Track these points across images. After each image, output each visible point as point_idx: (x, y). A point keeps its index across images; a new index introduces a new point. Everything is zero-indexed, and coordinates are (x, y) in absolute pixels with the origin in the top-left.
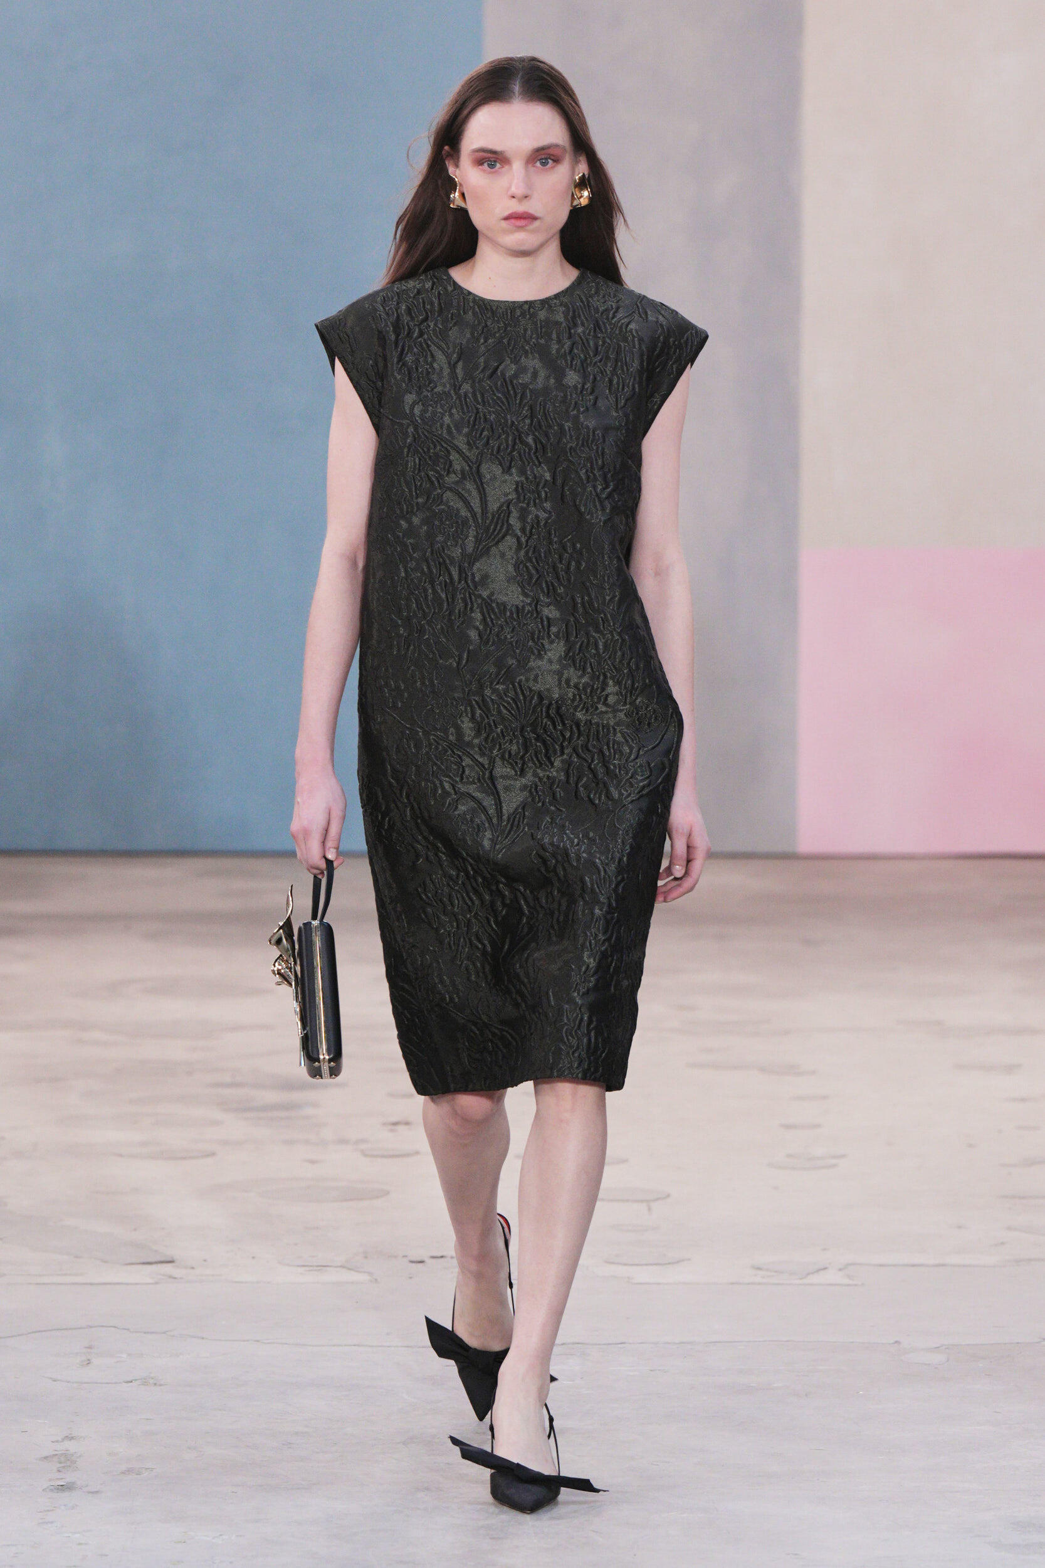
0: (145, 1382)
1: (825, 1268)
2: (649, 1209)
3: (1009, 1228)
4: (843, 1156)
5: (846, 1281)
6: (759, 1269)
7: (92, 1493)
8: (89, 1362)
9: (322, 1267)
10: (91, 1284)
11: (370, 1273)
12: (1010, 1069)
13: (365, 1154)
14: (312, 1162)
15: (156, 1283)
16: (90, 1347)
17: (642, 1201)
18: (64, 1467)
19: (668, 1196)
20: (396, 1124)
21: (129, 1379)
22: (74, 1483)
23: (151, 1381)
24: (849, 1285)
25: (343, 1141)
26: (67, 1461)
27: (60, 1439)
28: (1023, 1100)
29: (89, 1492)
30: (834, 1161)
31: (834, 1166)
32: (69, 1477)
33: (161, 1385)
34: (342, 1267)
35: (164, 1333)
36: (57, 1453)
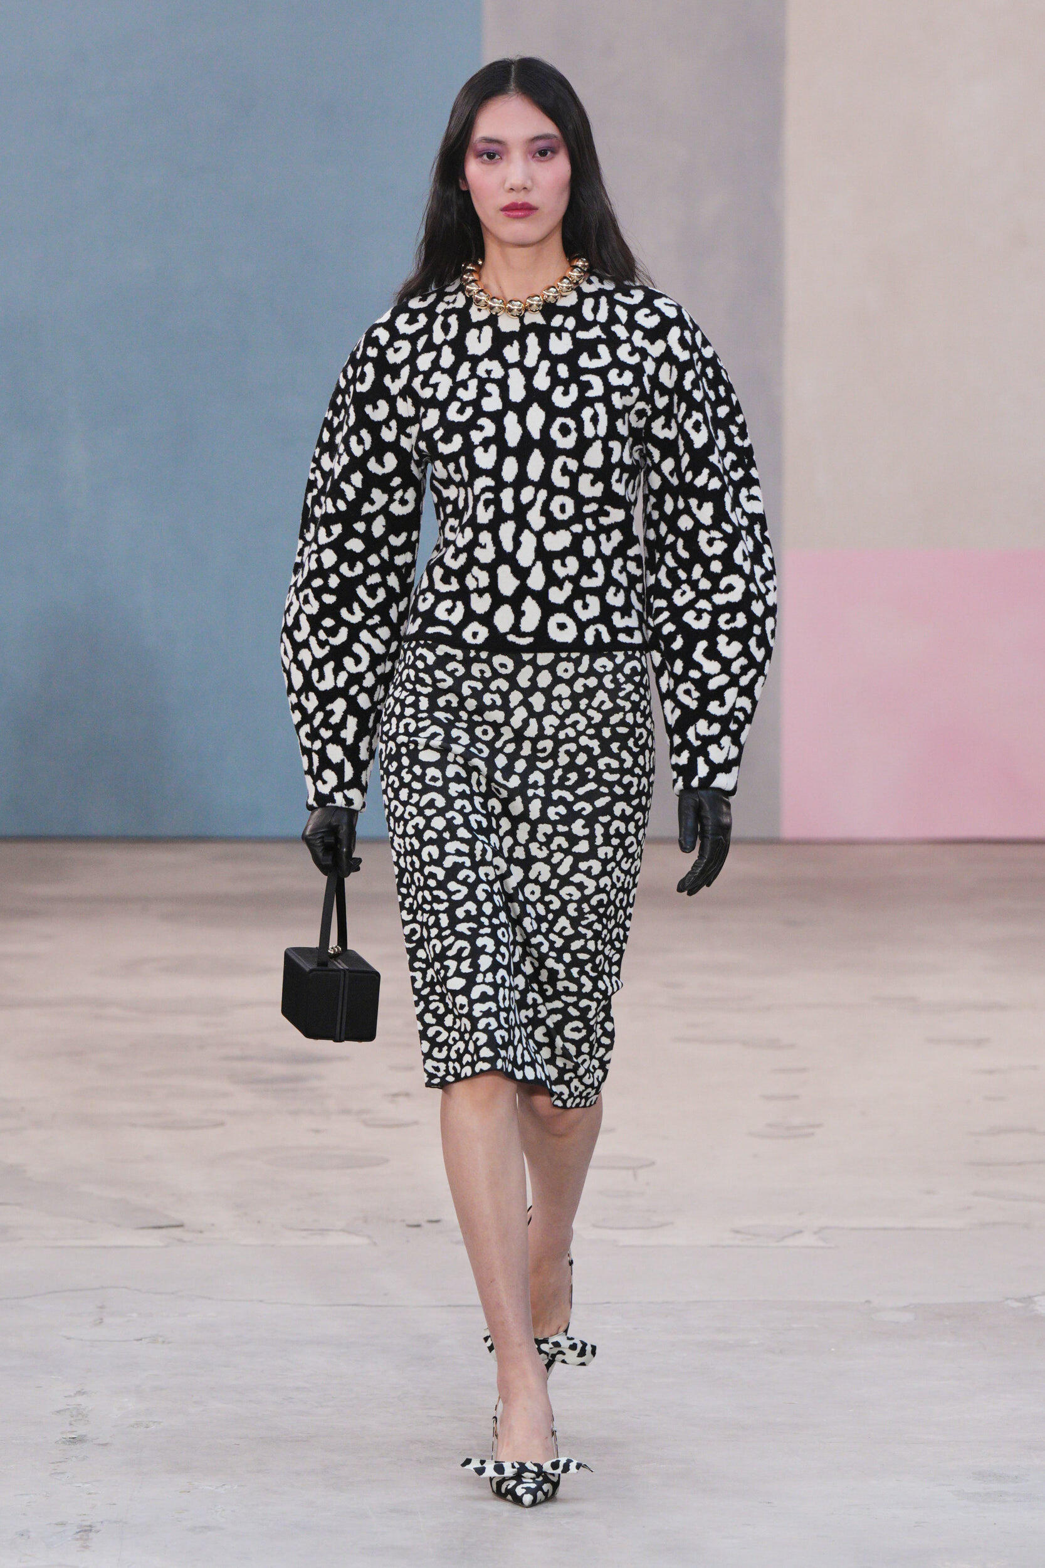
0: (154, 1340)
1: (800, 1232)
2: (635, 1175)
3: (976, 1194)
4: (819, 1126)
5: (822, 1244)
6: (737, 1232)
7: (103, 1445)
8: (101, 1321)
9: (323, 1231)
10: (105, 1247)
11: (369, 1237)
12: (979, 1042)
13: (366, 1123)
14: (317, 1131)
15: (166, 1246)
16: (102, 1307)
17: (628, 1168)
18: (75, 1421)
19: (653, 1163)
20: (396, 1095)
21: (139, 1337)
22: (85, 1436)
23: (160, 1339)
24: (822, 1248)
25: (346, 1112)
26: (79, 1415)
27: (72, 1394)
28: (991, 1072)
29: (99, 1445)
30: (811, 1130)
31: (812, 1134)
32: (80, 1430)
33: (169, 1343)
34: (343, 1230)
35: (173, 1293)
36: (69, 1407)
